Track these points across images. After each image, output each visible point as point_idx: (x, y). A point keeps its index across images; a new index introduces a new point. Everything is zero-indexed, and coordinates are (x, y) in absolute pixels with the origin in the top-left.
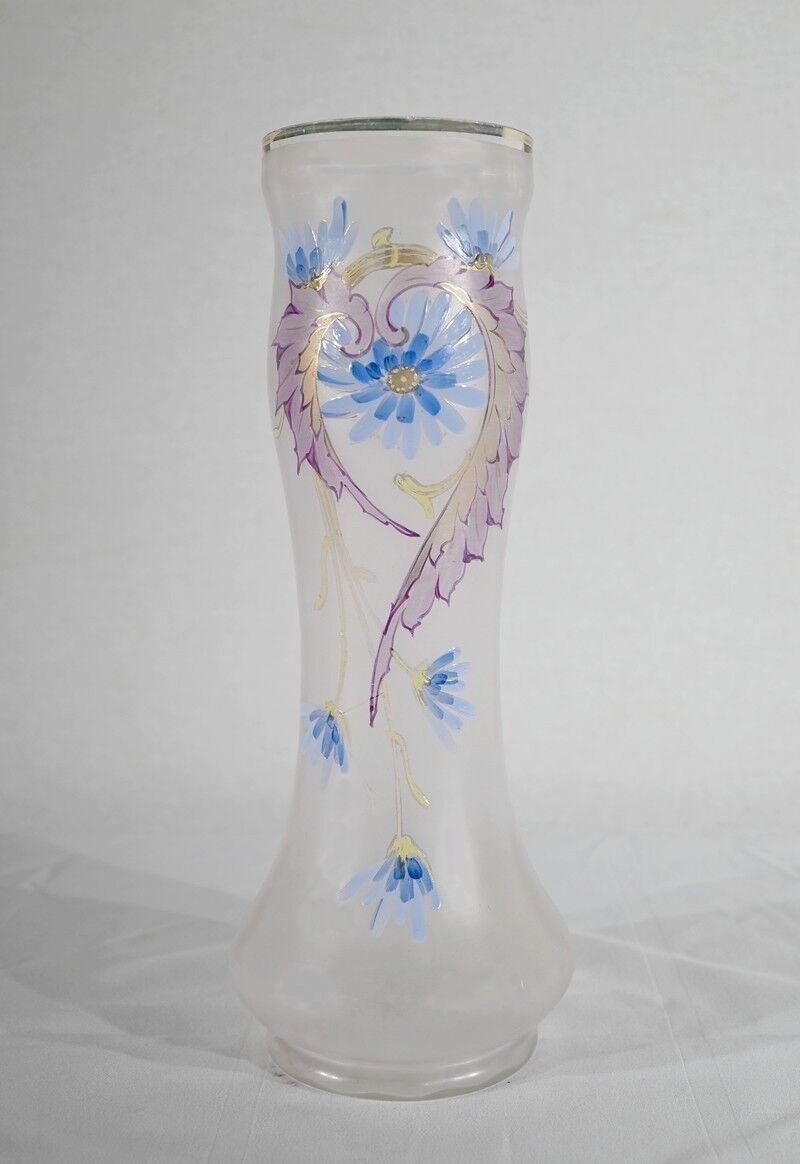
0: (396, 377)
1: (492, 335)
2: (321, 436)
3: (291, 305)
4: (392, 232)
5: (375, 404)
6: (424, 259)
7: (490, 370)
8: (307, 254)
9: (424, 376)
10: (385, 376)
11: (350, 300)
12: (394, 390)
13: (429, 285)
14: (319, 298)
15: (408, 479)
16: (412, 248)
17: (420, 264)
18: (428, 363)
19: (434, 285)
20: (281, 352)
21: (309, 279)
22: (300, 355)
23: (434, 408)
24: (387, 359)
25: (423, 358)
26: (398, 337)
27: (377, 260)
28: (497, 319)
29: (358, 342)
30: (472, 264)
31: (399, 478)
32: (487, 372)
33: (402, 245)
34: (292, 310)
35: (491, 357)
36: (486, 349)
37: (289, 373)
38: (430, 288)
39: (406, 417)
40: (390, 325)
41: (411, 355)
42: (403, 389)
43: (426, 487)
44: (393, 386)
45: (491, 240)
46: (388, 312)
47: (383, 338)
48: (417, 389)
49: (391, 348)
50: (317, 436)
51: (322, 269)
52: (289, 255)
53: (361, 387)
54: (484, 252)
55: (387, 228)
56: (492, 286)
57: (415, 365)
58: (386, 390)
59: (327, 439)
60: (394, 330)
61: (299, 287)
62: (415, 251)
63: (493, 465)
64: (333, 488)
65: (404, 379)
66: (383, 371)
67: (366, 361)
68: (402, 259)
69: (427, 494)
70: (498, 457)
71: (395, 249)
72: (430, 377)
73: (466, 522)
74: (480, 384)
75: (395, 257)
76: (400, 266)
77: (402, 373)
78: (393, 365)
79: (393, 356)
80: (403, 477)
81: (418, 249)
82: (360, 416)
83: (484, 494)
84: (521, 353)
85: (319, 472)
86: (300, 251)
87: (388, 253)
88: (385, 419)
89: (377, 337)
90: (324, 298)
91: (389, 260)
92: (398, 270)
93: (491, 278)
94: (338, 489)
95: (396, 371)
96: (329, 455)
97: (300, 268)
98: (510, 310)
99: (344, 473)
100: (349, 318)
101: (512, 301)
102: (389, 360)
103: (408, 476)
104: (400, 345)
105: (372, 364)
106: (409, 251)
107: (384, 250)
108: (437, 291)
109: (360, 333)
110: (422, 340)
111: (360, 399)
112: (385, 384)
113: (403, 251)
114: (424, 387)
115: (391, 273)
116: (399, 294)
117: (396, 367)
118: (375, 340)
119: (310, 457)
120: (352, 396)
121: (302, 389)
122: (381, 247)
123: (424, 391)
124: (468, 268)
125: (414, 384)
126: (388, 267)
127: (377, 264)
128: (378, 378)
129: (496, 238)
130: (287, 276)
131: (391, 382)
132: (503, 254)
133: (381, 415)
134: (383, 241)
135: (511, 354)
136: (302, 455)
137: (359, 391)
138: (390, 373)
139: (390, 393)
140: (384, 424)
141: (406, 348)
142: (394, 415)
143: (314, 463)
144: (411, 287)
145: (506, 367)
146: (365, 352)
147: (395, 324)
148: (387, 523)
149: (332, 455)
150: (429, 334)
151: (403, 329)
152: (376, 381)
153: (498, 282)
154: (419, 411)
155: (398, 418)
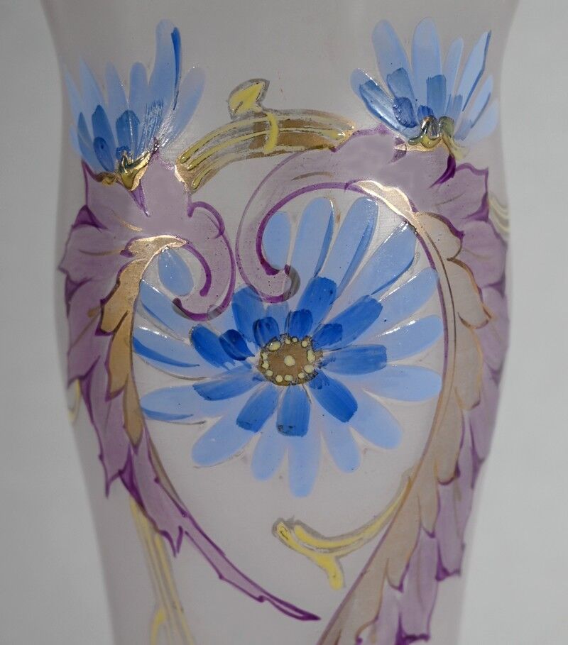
0: (276, 358)
1: (450, 266)
2: (143, 447)
3: (85, 208)
4: (266, 88)
5: (238, 404)
6: (329, 138)
7: (446, 329)
8: (112, 121)
9: (327, 353)
10: (256, 356)
11: (190, 215)
12: (273, 380)
13: (335, 186)
14: (134, 207)
15: (298, 528)
16: (304, 118)
17: (321, 147)
18: (334, 331)
19: (347, 186)
20: (72, 289)
21: (116, 167)
22: (103, 302)
23: (344, 407)
24: (258, 325)
25: (326, 322)
26: (277, 285)
27: (239, 140)
28: (459, 234)
29: (204, 291)
30: (415, 140)
31: (281, 527)
32: (442, 334)
33: (287, 113)
34: (87, 218)
35: (449, 306)
36: (441, 293)
37: (86, 329)
38: (338, 192)
39: (294, 426)
40: (263, 262)
41: (302, 318)
42: (289, 378)
43: (330, 539)
44: (270, 373)
45: (451, 90)
46: (260, 238)
47: (251, 287)
48: (315, 379)
49: (266, 305)
50: (136, 447)
51: (138, 152)
52: (81, 116)
53: (211, 373)
54: (437, 116)
55: (257, 81)
56: (452, 175)
57: (311, 335)
58: (257, 379)
59: (152, 454)
60: (272, 271)
61: (99, 178)
62: (310, 123)
63: (449, 487)
64: (165, 534)
65: (289, 361)
66: (251, 346)
67: (221, 325)
68: (284, 139)
69: (331, 550)
70: (457, 472)
71: (272, 119)
72: (338, 354)
73: (400, 588)
74: (429, 358)
75: (273, 134)
76: (283, 152)
77: (285, 350)
78: (269, 335)
79: (270, 319)
80: (290, 525)
81: (314, 118)
82: (211, 422)
83: (432, 535)
84: (499, 285)
85: (140, 503)
86: (99, 113)
87: (260, 127)
88: (256, 430)
89: (240, 284)
90: (142, 206)
91: (261, 141)
92: (278, 159)
93: (451, 160)
94: (175, 536)
95: (275, 346)
96: (157, 480)
97: (100, 143)
98: (483, 213)
99: (184, 513)
100: (189, 246)
101: (486, 196)
102: (263, 328)
103: (299, 523)
104: (282, 298)
105: (231, 334)
106: (298, 123)
107: (252, 121)
108: (352, 196)
109: (209, 276)
110: (324, 290)
111: (210, 394)
112: (255, 370)
113: (288, 123)
114: (327, 372)
115: (267, 164)
116: (280, 205)
117: (275, 339)
118: (237, 288)
119: (126, 476)
120: (196, 387)
121: (107, 363)
122: (246, 116)
123: (326, 379)
124: (410, 148)
125: (309, 369)
126: (261, 155)
127: (239, 148)
128: (242, 359)
129: (458, 86)
130: (78, 153)
131: (266, 365)
132: (471, 113)
133: (249, 422)
134: (250, 105)
135: (484, 291)
136: (113, 470)
137: (208, 380)
138: (264, 350)
139: (264, 385)
140: (255, 437)
141: (293, 304)
142: (271, 423)
143: (132, 488)
144: (303, 191)
145: (474, 317)
146: (218, 311)
147: (273, 262)
148: (261, 599)
149: (163, 480)
150: (337, 278)
151: (287, 269)
152: (238, 363)
153: (463, 166)
154: (318, 414)
155: (280, 428)
